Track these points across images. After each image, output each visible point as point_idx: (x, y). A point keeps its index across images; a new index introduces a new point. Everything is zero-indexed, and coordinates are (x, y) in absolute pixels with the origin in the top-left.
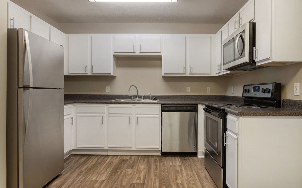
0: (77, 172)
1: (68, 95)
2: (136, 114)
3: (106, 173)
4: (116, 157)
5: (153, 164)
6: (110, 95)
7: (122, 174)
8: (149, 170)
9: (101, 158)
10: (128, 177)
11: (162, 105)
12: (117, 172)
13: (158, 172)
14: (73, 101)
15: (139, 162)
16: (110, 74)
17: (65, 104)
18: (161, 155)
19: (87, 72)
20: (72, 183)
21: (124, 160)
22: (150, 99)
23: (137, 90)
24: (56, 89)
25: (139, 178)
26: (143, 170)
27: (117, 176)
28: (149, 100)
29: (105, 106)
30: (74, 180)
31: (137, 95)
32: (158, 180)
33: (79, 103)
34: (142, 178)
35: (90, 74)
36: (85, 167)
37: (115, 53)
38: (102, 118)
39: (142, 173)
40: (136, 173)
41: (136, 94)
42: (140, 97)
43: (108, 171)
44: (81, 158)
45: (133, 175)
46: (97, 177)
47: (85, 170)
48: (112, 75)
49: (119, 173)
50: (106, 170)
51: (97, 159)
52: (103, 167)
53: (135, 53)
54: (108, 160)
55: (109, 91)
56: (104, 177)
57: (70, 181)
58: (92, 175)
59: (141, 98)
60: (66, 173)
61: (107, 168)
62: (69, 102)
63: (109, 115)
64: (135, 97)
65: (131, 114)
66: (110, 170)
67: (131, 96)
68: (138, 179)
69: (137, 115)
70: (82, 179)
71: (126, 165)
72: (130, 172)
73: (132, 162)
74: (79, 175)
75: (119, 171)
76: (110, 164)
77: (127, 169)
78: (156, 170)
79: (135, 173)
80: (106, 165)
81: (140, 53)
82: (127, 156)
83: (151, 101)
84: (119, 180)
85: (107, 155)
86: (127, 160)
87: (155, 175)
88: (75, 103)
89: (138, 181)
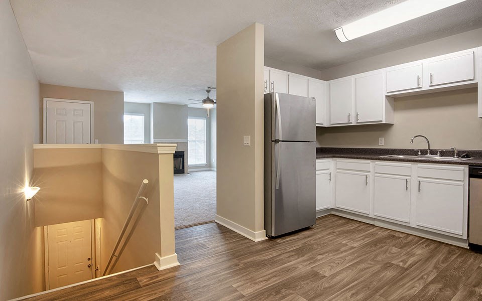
0: (329, 231)
1: (332, 148)
2: (419, 177)
3: (362, 242)
4: (385, 231)
5: (443, 254)
6: (385, 149)
7: (383, 249)
8: (428, 259)
9: (363, 226)
10: (389, 255)
11: (469, 166)
12: (376, 245)
13: (445, 265)
14: (332, 155)
15: (418, 245)
16: (381, 121)
17: (317, 158)
18: (468, 248)
19: (350, 122)
20: (320, 238)
21: (394, 236)
22: (453, 156)
23: (428, 142)
24: (308, 142)
25: (405, 262)
26: (417, 255)
27: (373, 248)
28: (452, 158)
29: (371, 163)
30: (323, 237)
31: (429, 149)
32: (436, 275)
33: (338, 157)
34: (409, 263)
35: (354, 124)
36: (340, 229)
37: (388, 93)
38: (366, 177)
39: (414, 257)
40: (404, 255)
41: (426, 148)
42: (433, 152)
43: (365, 240)
44: (340, 219)
45: (397, 256)
46: (349, 242)
47: (339, 232)
48: (384, 122)
49: (378, 247)
50: (363, 239)
51: (357, 225)
52: (361, 235)
53: (421, 88)
54: (372, 230)
55: (382, 144)
56: (355, 245)
57: (319, 236)
58: (344, 238)
59: (436, 154)
60: (318, 229)
61: (365, 238)
62: (326, 156)
63: (376, 174)
64: (424, 152)
65: (410, 176)
66: (367, 241)
67: (418, 151)
68: (402, 261)
69: (420, 179)
70: (331, 239)
71: (394, 242)
72: (395, 251)
73: (405, 242)
74: (329, 234)
75: (379, 245)
76: (372, 234)
77: (393, 246)
78: (443, 262)
79: (402, 254)
80: (367, 234)
81: (430, 86)
82: (402, 233)
83: (455, 159)
84: (374, 253)
85: (374, 225)
86: (401, 237)
87: (435, 267)
88: (334, 157)
89: (401, 264)
